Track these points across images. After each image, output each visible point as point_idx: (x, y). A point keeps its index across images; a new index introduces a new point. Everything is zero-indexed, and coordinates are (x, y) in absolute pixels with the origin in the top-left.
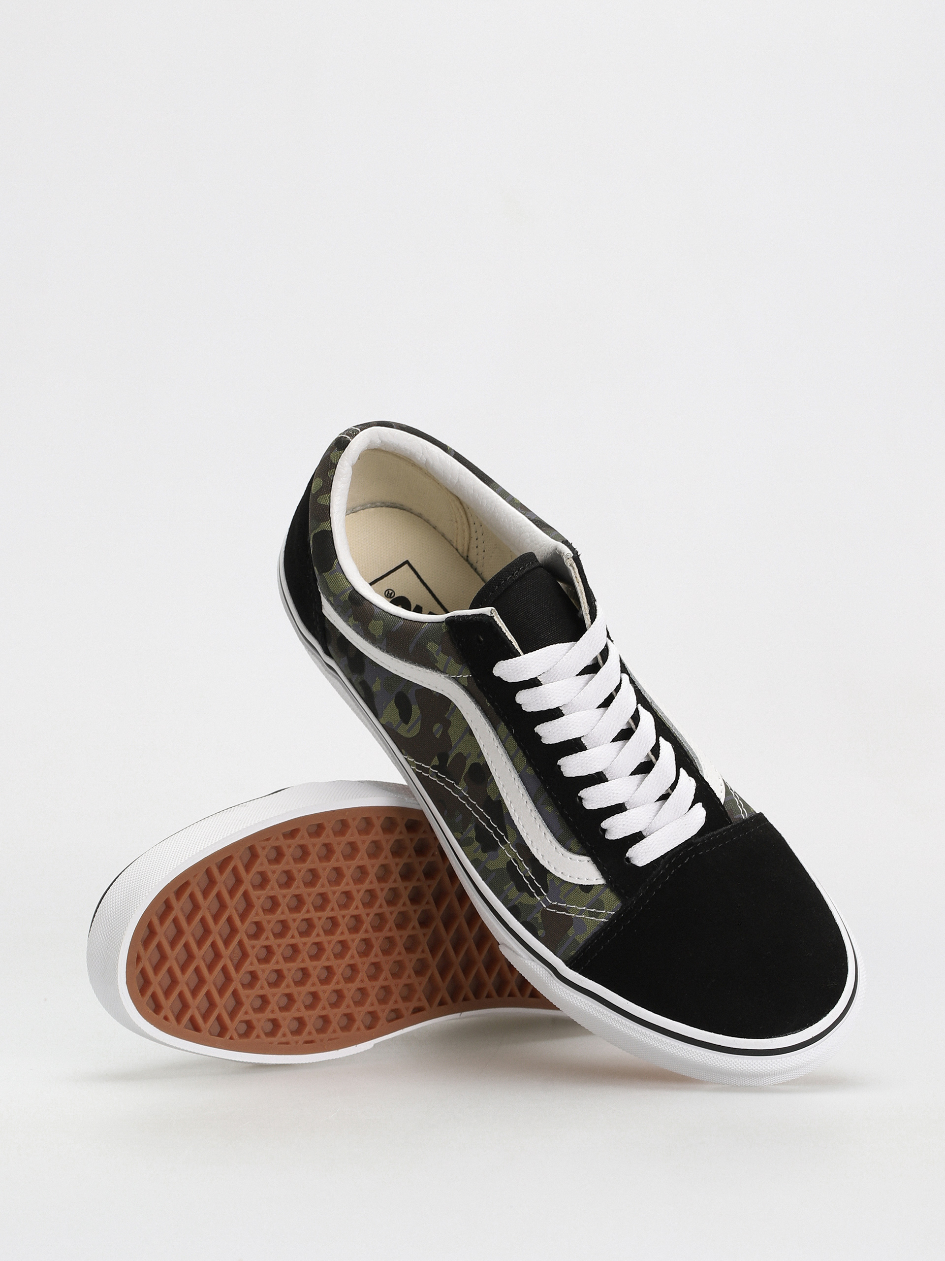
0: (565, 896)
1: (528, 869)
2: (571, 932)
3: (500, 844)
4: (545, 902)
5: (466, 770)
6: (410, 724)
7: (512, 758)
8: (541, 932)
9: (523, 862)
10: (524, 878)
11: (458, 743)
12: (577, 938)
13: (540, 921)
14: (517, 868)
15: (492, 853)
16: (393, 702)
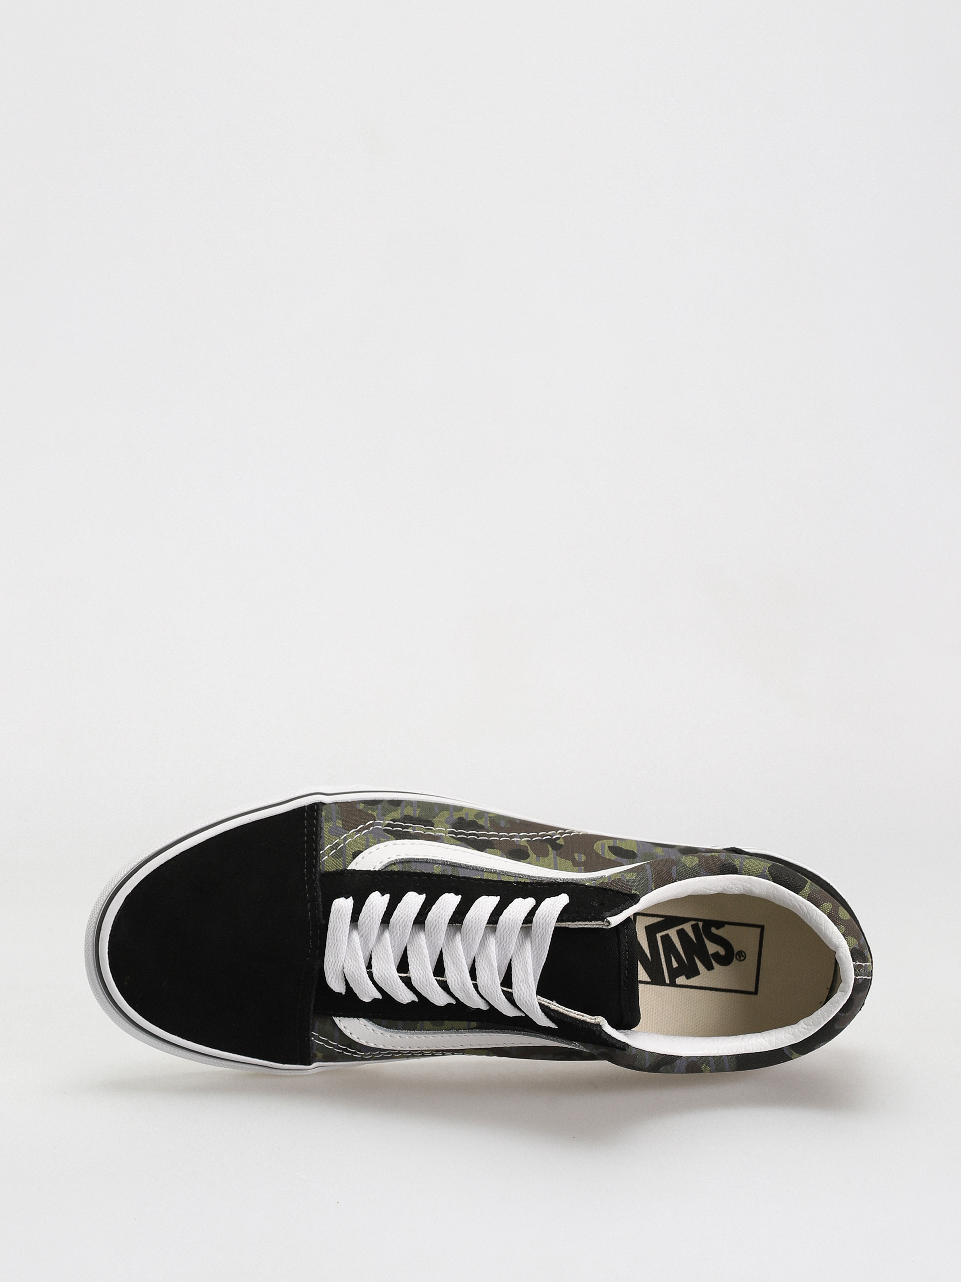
0: (367, 838)
1: (415, 832)
2: (339, 823)
3: (453, 830)
4: (379, 824)
5: (530, 851)
6: (606, 848)
8: (361, 806)
10: (411, 825)
11: (555, 859)
12: (330, 824)
13: (370, 812)
14: (422, 826)
15: (453, 821)
16: (635, 851)
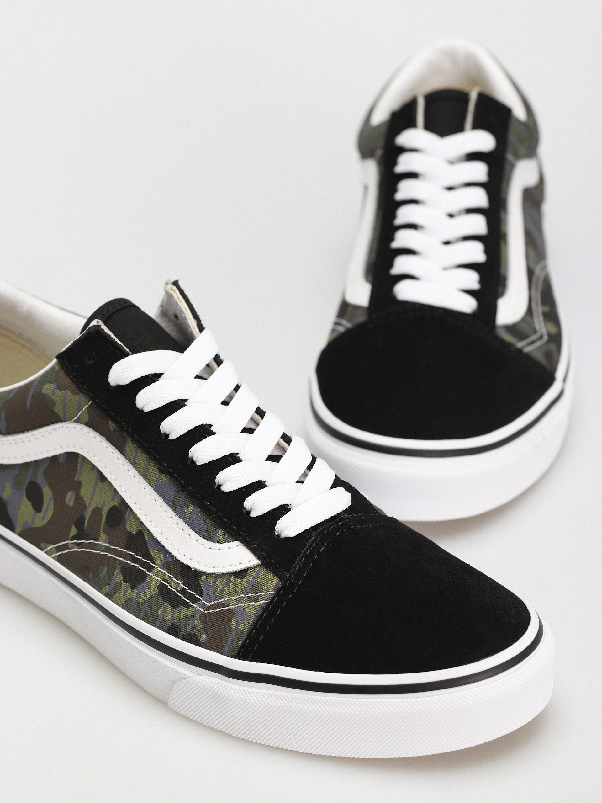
0: (222, 590)
1: (179, 582)
2: (233, 624)
3: (147, 573)
4: (202, 605)
5: (103, 522)
6: (44, 509)
7: (144, 475)
8: (203, 638)
9: (174, 579)
10: (177, 593)
11: (92, 499)
12: (241, 627)
13: (200, 627)
14: (169, 587)
15: (142, 585)
16: (25, 499)
